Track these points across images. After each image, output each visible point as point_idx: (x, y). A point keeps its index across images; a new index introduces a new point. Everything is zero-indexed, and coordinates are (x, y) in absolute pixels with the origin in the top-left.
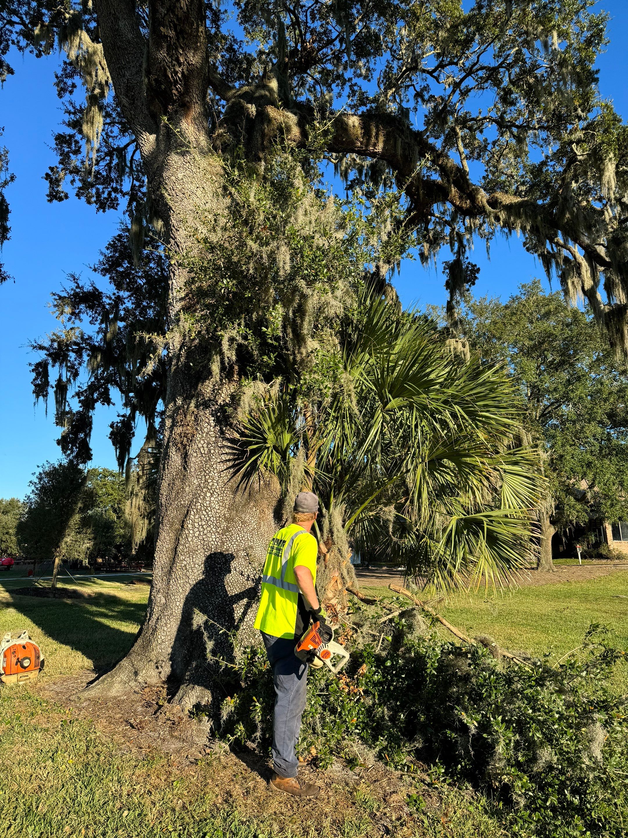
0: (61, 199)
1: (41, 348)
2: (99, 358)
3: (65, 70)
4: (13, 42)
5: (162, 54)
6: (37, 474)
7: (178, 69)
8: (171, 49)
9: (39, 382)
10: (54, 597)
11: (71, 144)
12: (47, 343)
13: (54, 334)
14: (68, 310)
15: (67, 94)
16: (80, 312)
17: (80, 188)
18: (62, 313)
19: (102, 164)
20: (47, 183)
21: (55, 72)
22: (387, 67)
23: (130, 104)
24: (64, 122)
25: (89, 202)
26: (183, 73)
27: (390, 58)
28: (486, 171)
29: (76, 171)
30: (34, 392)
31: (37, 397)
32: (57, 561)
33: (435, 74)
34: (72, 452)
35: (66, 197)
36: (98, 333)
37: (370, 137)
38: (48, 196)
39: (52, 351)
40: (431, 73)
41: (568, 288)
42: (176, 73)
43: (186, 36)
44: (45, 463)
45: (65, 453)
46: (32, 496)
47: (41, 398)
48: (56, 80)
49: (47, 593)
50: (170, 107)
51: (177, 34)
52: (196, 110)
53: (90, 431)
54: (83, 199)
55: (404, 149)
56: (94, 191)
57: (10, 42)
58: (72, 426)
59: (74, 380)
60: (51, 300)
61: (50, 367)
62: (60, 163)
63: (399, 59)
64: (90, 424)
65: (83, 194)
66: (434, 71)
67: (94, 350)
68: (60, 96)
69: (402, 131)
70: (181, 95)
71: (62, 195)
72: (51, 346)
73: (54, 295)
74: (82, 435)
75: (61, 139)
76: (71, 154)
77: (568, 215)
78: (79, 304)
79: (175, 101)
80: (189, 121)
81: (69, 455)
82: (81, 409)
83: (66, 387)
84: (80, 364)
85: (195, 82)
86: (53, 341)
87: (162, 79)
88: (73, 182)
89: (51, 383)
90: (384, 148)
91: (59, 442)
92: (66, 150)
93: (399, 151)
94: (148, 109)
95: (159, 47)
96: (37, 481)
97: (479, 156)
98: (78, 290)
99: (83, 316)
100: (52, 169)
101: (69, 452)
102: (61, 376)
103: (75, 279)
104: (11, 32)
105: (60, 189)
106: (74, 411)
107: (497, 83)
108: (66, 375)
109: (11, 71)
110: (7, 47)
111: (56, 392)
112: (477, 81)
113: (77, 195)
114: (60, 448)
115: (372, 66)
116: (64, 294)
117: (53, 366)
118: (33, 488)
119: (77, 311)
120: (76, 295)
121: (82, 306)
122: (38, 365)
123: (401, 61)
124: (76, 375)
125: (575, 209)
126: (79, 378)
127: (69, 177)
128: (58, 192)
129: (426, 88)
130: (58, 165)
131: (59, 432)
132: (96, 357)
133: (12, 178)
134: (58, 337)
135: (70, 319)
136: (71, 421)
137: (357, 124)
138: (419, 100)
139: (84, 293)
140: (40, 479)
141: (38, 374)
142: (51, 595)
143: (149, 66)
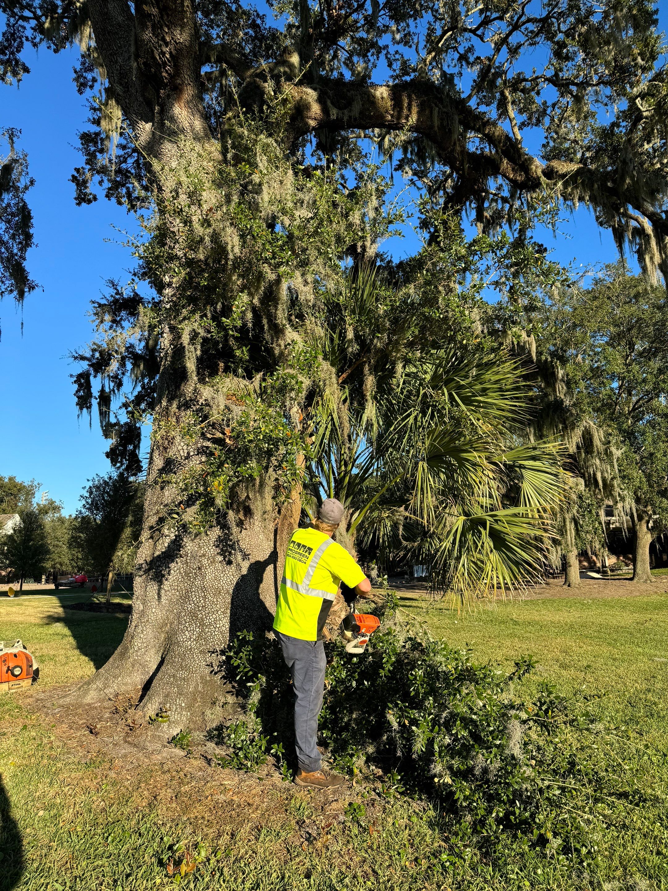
0: (89, 202)
1: (83, 358)
2: (142, 366)
3: (83, 63)
4: (27, 39)
5: (148, 35)
6: (88, 487)
7: (166, 49)
8: (157, 29)
9: (82, 393)
10: (108, 611)
11: (97, 143)
12: (88, 354)
13: (94, 344)
14: (108, 318)
15: (88, 89)
16: (121, 319)
17: (109, 189)
18: (102, 322)
19: (130, 161)
20: (74, 186)
21: (74, 67)
22: (429, 29)
23: (124, 92)
24: (89, 120)
25: (120, 203)
26: (171, 53)
27: (432, 19)
28: (546, 138)
29: (103, 170)
30: (77, 404)
31: (81, 409)
32: (111, 575)
33: (479, 32)
34: (122, 464)
35: (95, 198)
36: (140, 340)
37: (401, 109)
38: (76, 199)
39: (94, 361)
40: (473, 32)
41: (645, 265)
42: (163, 54)
43: (170, 13)
44: (95, 476)
45: (114, 465)
46: (83, 510)
47: (85, 410)
48: (75, 75)
49: (101, 608)
50: (162, 91)
51: (161, 11)
52: (189, 92)
53: (139, 443)
54: (114, 200)
55: (442, 119)
56: (124, 190)
57: (24, 39)
58: (120, 437)
59: (118, 390)
60: (91, 309)
61: (92, 378)
62: (86, 164)
63: (441, 19)
64: (139, 435)
65: (113, 194)
66: (478, 29)
67: (136, 358)
68: (80, 92)
69: (441, 100)
70: (172, 77)
71: (91, 197)
72: (93, 356)
73: (94, 302)
74: (131, 447)
75: (87, 138)
76: (97, 154)
77: (628, 181)
78: (120, 310)
79: (166, 85)
80: (182, 105)
81: (119, 468)
82: (129, 421)
83: (110, 397)
84: (123, 374)
85: (185, 62)
86: (94, 350)
87: (150, 62)
88: (101, 183)
89: (94, 395)
90: (418, 120)
91: (108, 455)
92: (93, 149)
93: (436, 122)
94: (143, 96)
95: (144, 27)
96: (87, 495)
97: (538, 122)
98: (117, 297)
99: (125, 324)
100: (77, 170)
101: (118, 465)
102: (103, 387)
103: (114, 285)
104: (24, 28)
105: (88, 191)
106: (122, 423)
107: (550, 37)
108: (109, 385)
109: (26, 70)
110: (21, 45)
111: (99, 404)
112: (527, 36)
113: (107, 196)
114: (109, 460)
115: (412, 29)
116: (103, 302)
117: (95, 377)
118: (84, 502)
119: (118, 319)
120: (116, 301)
121: (123, 313)
122: (80, 376)
123: (443, 21)
124: (119, 385)
125: (635, 173)
126: (123, 389)
127: (97, 178)
128: (85, 194)
129: (470, 49)
130: (84, 166)
131: (109, 443)
132: (139, 366)
133: (32, 182)
134: (99, 346)
135: (111, 327)
136: (119, 434)
137: (385, 95)
138: (464, 63)
139: (124, 299)
140: (91, 493)
141: (80, 385)
142: (105, 610)
143: (137, 49)
